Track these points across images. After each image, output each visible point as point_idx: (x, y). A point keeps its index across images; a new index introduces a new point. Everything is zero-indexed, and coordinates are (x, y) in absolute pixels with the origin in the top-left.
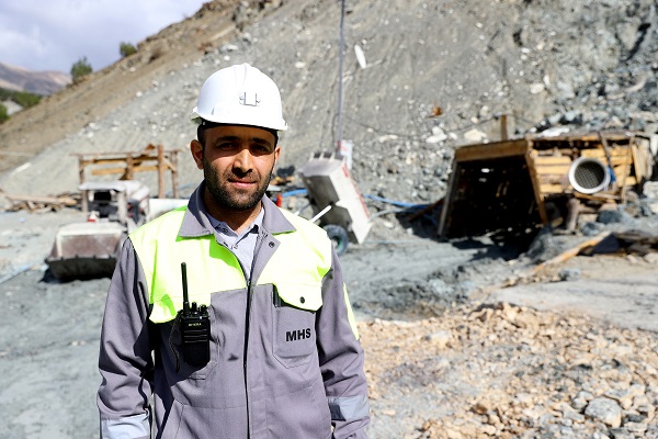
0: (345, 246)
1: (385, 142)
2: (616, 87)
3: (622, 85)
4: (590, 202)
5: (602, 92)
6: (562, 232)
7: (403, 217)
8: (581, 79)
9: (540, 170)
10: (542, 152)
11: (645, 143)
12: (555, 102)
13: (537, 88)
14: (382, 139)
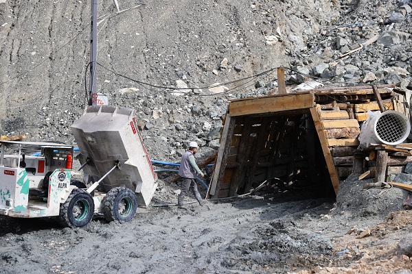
0: (134, 210)
1: (126, 94)
2: (349, 40)
3: (354, 39)
4: (396, 154)
5: (335, 46)
6: (372, 184)
7: (166, 177)
8: (310, 31)
9: (326, 124)
10: (325, 107)
11: (401, 97)
12: (290, 54)
13: (271, 39)
14: (123, 91)
